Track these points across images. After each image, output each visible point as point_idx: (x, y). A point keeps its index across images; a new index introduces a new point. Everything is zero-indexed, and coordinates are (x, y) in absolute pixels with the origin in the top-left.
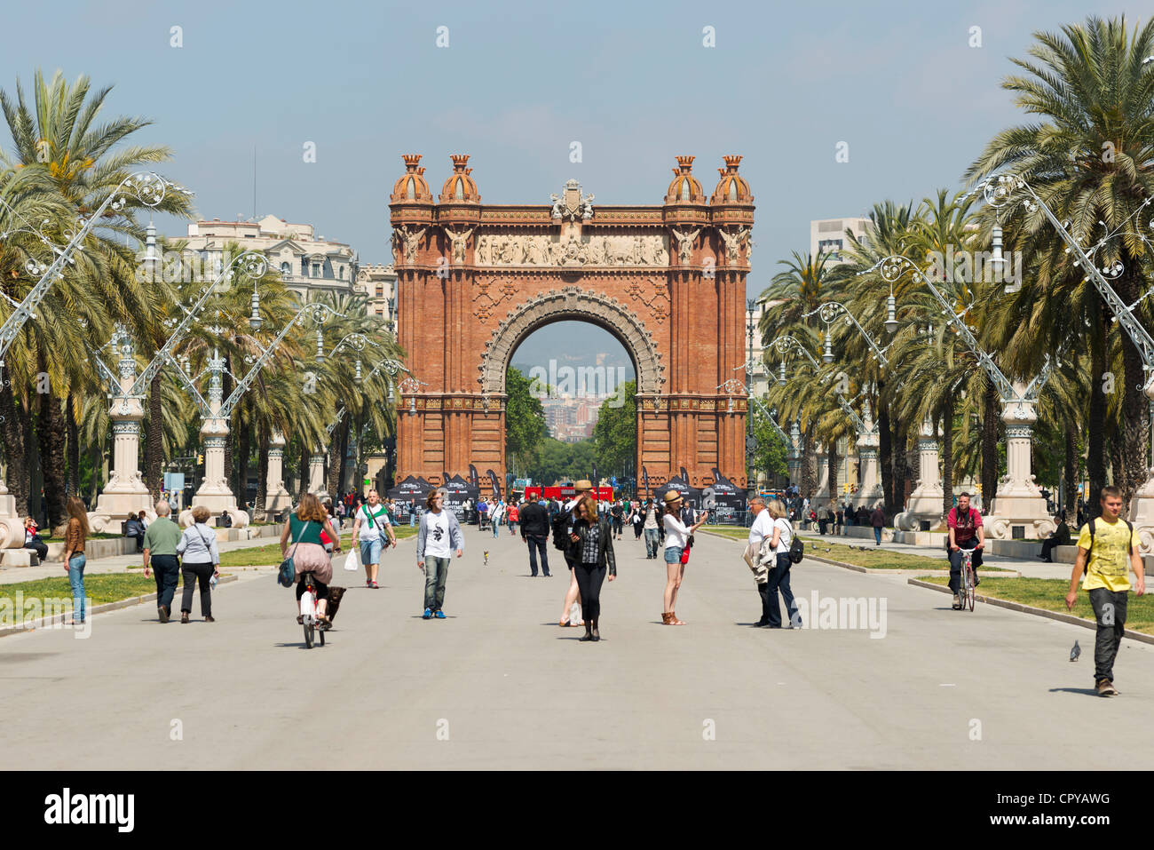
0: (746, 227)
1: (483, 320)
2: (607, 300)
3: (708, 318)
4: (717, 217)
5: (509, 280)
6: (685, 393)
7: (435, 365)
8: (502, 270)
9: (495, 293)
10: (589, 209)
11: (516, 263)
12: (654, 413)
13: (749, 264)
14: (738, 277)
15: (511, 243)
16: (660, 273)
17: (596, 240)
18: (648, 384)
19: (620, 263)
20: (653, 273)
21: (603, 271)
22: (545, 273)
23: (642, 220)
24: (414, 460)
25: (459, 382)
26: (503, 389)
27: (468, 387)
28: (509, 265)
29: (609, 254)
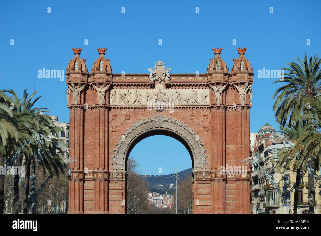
0: (249, 84)
1: (114, 133)
2: (178, 122)
3: (230, 131)
4: (234, 78)
5: (127, 112)
6: (219, 170)
7: (89, 156)
8: (124, 107)
9: (120, 119)
10: (168, 75)
11: (131, 103)
12: (202, 180)
16: (205, 108)
19: (185, 103)
20: (201, 108)
22: (146, 108)
24: (78, 205)
25: (101, 165)
26: (124, 168)
27: (106, 167)
28: (128, 104)
29: (179, 99)
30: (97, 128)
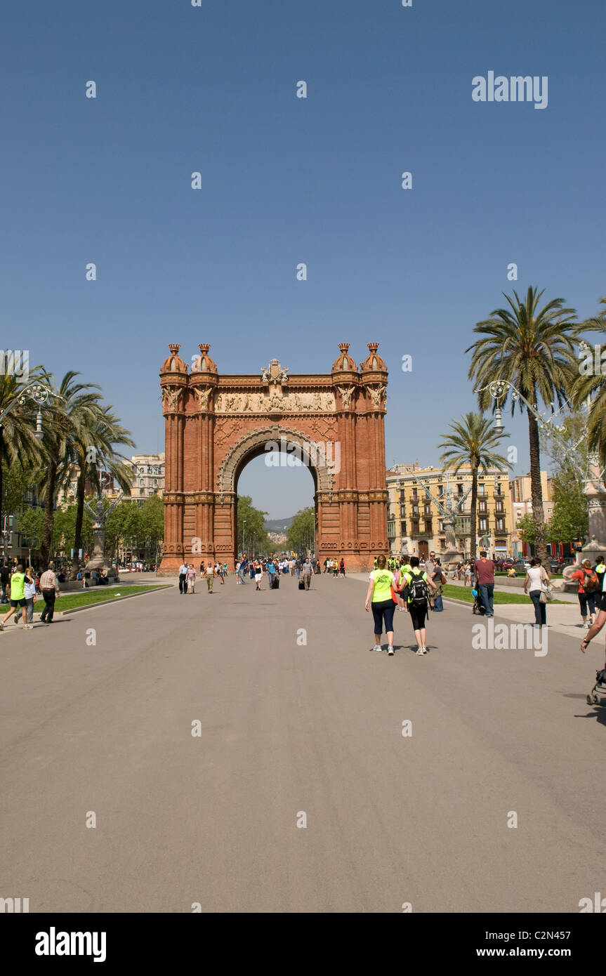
0: (384, 385)
1: (220, 446)
2: (298, 432)
3: (361, 443)
4: (365, 379)
5: (236, 421)
6: (348, 489)
7: (189, 475)
8: (231, 415)
9: (227, 430)
10: (285, 376)
11: (241, 410)
12: (328, 503)
13: (385, 409)
14: (380, 416)
15: (237, 398)
16: (330, 416)
17: (292, 395)
18: (324, 485)
19: (306, 410)
20: (326, 416)
21: (294, 414)
22: (258, 417)
23: (318, 383)
24: (175, 535)
25: (204, 485)
26: (233, 489)
27: (210, 488)
28: (236, 412)
29: (298, 404)
30: (199, 439)
